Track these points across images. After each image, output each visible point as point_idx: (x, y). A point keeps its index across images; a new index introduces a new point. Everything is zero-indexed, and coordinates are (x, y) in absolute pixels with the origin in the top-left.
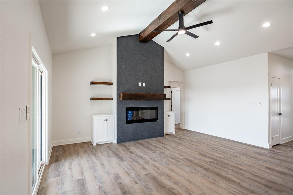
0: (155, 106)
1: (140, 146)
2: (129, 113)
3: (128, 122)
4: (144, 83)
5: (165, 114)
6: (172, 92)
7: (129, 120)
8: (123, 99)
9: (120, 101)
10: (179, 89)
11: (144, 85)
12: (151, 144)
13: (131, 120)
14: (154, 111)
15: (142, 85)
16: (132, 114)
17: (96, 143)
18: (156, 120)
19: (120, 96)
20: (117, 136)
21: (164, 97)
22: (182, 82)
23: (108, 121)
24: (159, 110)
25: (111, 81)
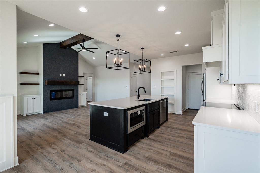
0: (72, 89)
1: (61, 113)
2: (52, 93)
3: (51, 99)
4: (64, 74)
5: (79, 94)
6: (87, 80)
7: (52, 98)
8: (48, 84)
9: (46, 85)
10: (91, 78)
11: (64, 75)
12: (68, 112)
13: (54, 97)
14: (71, 92)
15: (62, 75)
16: (55, 94)
17: (26, 114)
18: (73, 97)
19: (46, 83)
20: (43, 109)
21: (78, 83)
22: (93, 74)
23: (36, 99)
24: (75, 91)
25: (38, 72)
